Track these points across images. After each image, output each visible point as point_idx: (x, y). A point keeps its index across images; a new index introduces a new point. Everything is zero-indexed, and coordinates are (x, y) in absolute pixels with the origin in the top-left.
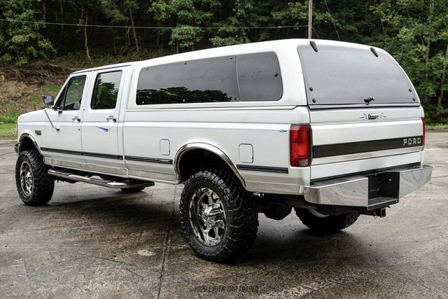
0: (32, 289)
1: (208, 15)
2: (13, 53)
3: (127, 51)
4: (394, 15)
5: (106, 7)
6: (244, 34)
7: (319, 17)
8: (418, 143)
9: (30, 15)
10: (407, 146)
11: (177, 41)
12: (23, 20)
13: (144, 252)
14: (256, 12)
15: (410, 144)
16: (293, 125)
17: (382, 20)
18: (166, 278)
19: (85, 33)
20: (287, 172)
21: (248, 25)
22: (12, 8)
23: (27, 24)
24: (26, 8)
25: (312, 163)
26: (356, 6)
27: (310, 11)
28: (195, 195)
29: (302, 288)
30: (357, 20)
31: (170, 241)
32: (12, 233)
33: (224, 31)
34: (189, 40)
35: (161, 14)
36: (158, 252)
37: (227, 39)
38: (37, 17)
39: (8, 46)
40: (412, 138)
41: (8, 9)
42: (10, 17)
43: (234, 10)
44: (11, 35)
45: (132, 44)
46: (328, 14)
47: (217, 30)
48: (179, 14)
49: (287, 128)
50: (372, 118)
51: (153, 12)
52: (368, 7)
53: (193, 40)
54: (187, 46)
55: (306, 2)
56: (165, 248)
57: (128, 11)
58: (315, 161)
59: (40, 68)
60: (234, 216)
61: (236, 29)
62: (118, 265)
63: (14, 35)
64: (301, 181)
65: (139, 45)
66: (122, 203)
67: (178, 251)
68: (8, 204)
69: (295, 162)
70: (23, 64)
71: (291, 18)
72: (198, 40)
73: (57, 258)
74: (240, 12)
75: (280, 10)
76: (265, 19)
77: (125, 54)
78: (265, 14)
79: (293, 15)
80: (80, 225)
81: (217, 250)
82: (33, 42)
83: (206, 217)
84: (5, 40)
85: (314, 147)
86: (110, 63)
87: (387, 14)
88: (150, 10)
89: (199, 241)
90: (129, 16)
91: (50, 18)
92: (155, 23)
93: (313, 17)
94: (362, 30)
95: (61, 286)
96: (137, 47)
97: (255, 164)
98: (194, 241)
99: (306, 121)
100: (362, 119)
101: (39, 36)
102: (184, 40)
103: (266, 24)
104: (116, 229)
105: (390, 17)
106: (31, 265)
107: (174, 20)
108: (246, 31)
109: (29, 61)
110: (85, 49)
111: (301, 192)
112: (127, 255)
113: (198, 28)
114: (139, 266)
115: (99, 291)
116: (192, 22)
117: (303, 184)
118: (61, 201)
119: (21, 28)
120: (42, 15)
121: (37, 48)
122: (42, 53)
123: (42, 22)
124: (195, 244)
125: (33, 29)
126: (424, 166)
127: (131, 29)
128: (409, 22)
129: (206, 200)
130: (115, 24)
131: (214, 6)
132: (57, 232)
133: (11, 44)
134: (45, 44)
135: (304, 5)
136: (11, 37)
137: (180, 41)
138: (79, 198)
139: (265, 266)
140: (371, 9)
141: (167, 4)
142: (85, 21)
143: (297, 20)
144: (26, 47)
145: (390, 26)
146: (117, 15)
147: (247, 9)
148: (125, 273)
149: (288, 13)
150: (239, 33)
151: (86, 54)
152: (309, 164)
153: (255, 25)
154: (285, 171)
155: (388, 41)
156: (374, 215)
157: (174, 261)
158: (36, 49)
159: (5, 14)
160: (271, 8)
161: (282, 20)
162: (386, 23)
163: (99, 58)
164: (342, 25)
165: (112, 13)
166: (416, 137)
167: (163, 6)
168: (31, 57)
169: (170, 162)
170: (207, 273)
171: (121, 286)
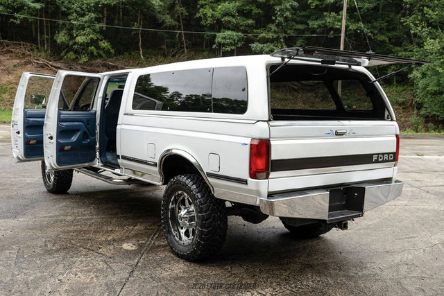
0: (13, 275)
1: (250, 21)
2: (76, 52)
3: (176, 53)
4: (423, 27)
5: (159, 12)
6: (282, 40)
7: (353, 27)
8: (390, 159)
9: (92, 18)
10: (377, 162)
11: (220, 45)
12: (86, 22)
13: (127, 246)
14: (293, 20)
15: (381, 160)
16: (253, 139)
17: (412, 32)
18: (136, 273)
19: (140, 35)
20: (247, 184)
21: (286, 33)
22: (76, 11)
23: (89, 27)
24: (89, 11)
25: (270, 176)
26: (389, 17)
27: (344, 21)
28: (173, 197)
29: (256, 294)
30: (388, 30)
31: (156, 236)
32: (23, 219)
33: (264, 37)
34: (231, 44)
35: (207, 20)
36: (141, 246)
37: (265, 45)
38: (98, 20)
39: (72, 46)
40: (383, 154)
41: (73, 13)
42: (74, 20)
43: (273, 18)
44: (75, 35)
45: (181, 47)
46: (361, 24)
47: (257, 36)
48: (223, 20)
49: (248, 141)
50: (338, 134)
51: (200, 18)
52: (400, 19)
53: (235, 44)
54: (229, 50)
55: (340, 13)
56: (148, 243)
57: (178, 17)
58: (272, 174)
59: (99, 66)
60: (202, 220)
61: (275, 36)
62: (100, 257)
63: (77, 36)
64: (258, 193)
65: (187, 48)
66: (132, 195)
67: (159, 246)
68: (34, 190)
69: (253, 175)
70: (84, 62)
71: (326, 26)
72: (239, 45)
73: (49, 246)
74: (280, 19)
75: (316, 19)
76: (301, 27)
77: (174, 56)
78: (302, 23)
79: (328, 24)
80: (85, 215)
81: (189, 250)
82: (94, 42)
83: (181, 218)
84: (70, 40)
85: (272, 161)
86: (161, 63)
87: (416, 25)
88: (198, 15)
89: (176, 240)
90: (179, 21)
91: (110, 21)
92: (202, 28)
93: (347, 27)
94: (393, 40)
95: (39, 274)
96: (185, 49)
97: (221, 173)
98: (171, 239)
99: (266, 136)
100: (328, 135)
101: (100, 36)
102: (227, 45)
103: (303, 32)
104: (114, 221)
105: (419, 28)
106: (23, 252)
107: (219, 25)
108: (284, 38)
109: (90, 59)
110: (139, 50)
111: (258, 203)
112: (111, 247)
113: (240, 34)
114: (117, 259)
115: (70, 282)
116: (236, 28)
117: (260, 196)
118: (81, 190)
119: (84, 30)
120: (103, 18)
121: (98, 47)
122: (101, 52)
123: (101, 25)
124: (172, 242)
125: (94, 30)
126: (396, 181)
127: (180, 34)
128: (437, 33)
129: (183, 202)
130: (166, 28)
131: (255, 14)
132: (61, 221)
133: (75, 43)
134: (104, 44)
135: (339, 15)
136: (75, 38)
137: (224, 45)
138: (97, 188)
139: (231, 268)
140: (402, 21)
141: (214, 11)
142: (140, 25)
143: (332, 29)
144: (88, 46)
145: (420, 37)
146: (168, 20)
147: (286, 17)
148: (102, 265)
149: (324, 22)
150: (278, 39)
151: (140, 55)
152: (267, 177)
153: (291, 33)
154: (245, 182)
155: (417, 52)
156: (336, 227)
157: (152, 256)
158: (97, 49)
159: (70, 17)
160: (308, 17)
161: (318, 28)
162: (415, 35)
163: (151, 58)
164: (374, 34)
165: (163, 18)
166: (388, 154)
167: (209, 12)
168: (92, 56)
169: (155, 165)
170: (175, 271)
171: (92, 278)
